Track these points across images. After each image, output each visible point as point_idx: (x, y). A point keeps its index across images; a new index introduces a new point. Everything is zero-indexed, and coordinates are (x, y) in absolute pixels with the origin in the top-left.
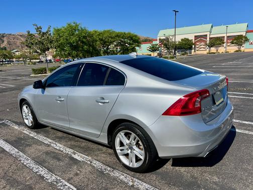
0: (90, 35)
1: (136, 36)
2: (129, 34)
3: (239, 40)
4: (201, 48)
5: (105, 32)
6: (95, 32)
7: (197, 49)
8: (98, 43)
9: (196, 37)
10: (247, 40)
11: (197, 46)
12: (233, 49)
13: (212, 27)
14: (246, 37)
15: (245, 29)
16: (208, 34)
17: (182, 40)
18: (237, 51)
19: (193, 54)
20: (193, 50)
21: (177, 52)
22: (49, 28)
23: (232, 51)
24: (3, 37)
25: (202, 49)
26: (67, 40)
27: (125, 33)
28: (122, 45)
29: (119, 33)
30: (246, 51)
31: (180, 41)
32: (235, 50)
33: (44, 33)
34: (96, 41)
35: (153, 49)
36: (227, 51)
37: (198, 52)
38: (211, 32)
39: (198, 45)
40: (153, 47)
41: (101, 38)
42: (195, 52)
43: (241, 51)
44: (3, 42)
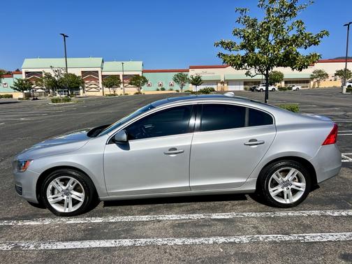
3: (137, 81)
4: (92, 88)
7: (86, 89)
9: (84, 73)
10: (145, 81)
11: (86, 86)
12: (132, 91)
13: (103, 62)
14: (144, 78)
15: (141, 68)
18: (137, 93)
19: (81, 95)
20: (81, 91)
23: (132, 94)
25: (93, 90)
30: (146, 93)
32: (135, 92)
36: (126, 92)
37: (88, 94)
38: (102, 68)
39: (87, 84)
42: (84, 92)
43: (141, 93)
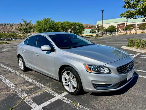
0: (56, 25)
1: (82, 25)
2: (78, 23)
5: (64, 22)
6: (59, 22)
8: (60, 28)
9: (118, 25)
16: (125, 23)
17: (110, 26)
19: (116, 34)
21: (107, 33)
22: (31, 21)
24: (13, 25)
25: (122, 32)
26: (43, 27)
27: (75, 23)
28: (74, 30)
29: (72, 23)
31: (108, 27)
32: (141, 32)
33: (28, 24)
34: (59, 27)
35: (93, 32)
37: (119, 34)
39: (119, 29)
40: (92, 31)
41: (62, 26)
43: (144, 33)
44: (13, 28)
